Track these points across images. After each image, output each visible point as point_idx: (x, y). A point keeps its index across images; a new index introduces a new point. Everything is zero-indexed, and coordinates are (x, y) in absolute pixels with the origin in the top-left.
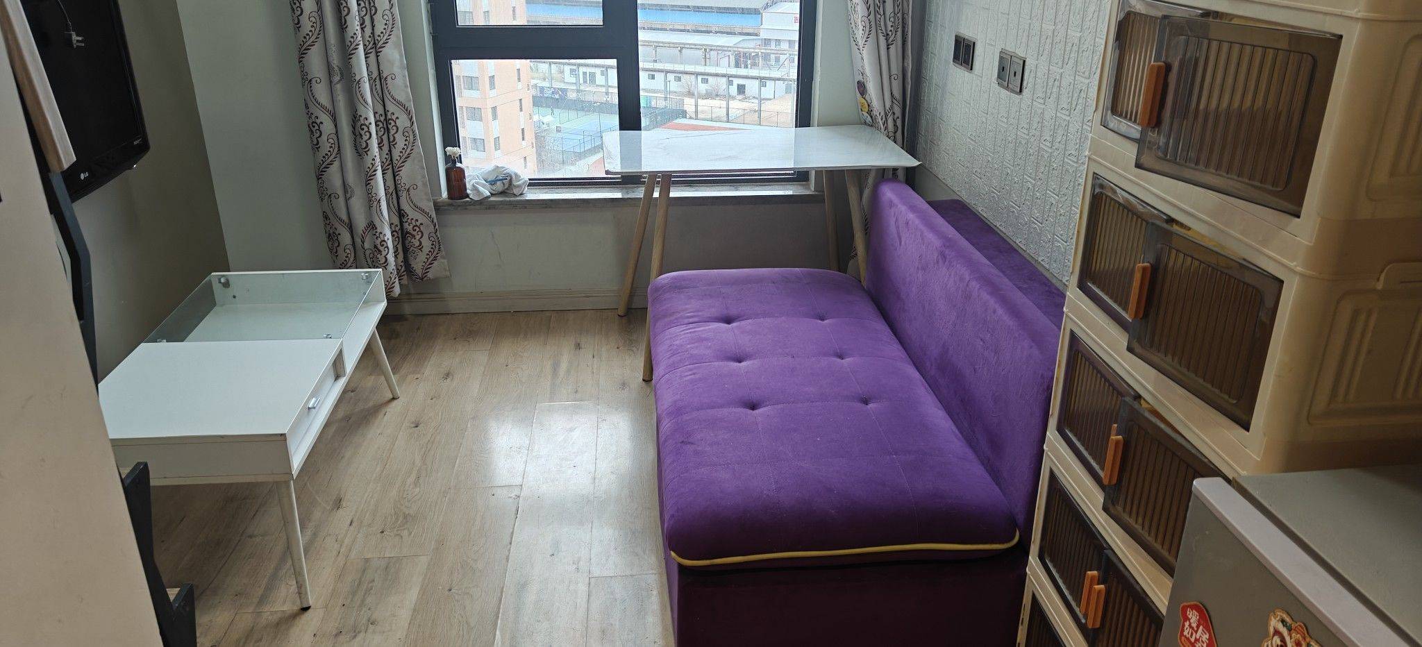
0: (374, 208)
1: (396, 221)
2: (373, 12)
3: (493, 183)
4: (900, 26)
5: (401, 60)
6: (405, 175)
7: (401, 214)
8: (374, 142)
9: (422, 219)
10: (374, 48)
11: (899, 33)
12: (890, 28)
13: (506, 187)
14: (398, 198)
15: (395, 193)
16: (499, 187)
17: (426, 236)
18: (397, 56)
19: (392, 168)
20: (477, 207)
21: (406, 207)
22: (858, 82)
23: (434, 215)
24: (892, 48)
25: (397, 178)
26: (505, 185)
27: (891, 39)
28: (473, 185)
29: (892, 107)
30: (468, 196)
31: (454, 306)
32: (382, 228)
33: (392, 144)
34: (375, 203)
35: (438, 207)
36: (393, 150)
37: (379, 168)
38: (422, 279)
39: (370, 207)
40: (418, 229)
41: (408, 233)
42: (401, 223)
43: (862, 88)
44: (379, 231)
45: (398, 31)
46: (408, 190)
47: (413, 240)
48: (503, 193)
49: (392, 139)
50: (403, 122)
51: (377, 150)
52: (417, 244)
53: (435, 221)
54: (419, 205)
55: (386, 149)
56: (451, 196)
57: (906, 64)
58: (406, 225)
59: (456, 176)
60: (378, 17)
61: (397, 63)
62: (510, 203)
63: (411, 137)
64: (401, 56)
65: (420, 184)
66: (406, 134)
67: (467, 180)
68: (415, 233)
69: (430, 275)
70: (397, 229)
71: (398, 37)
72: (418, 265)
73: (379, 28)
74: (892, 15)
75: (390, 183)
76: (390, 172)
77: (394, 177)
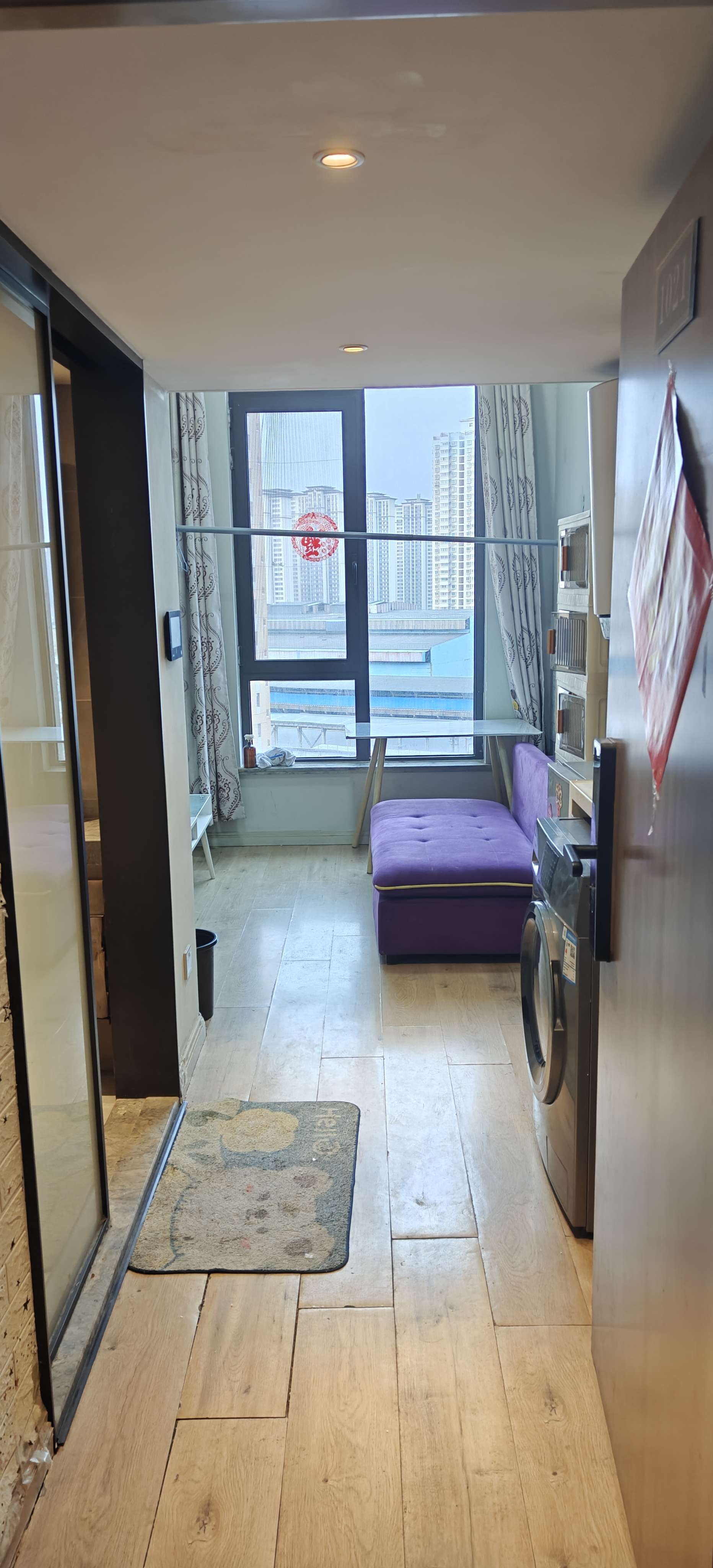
0: (201, 768)
1: (214, 780)
2: (210, 650)
3: (273, 758)
4: (535, 654)
5: (224, 679)
6: (221, 751)
7: (217, 776)
8: (204, 728)
9: (230, 779)
10: (209, 671)
11: (535, 659)
12: (527, 655)
13: (281, 761)
14: (216, 765)
15: (215, 762)
16: (277, 761)
17: (232, 791)
18: (222, 676)
19: (214, 745)
20: (263, 773)
21: (221, 771)
22: (511, 691)
23: (238, 777)
24: (530, 667)
25: (217, 752)
26: (280, 758)
27: (529, 662)
28: (261, 759)
29: (531, 704)
30: (257, 766)
31: (246, 841)
32: (206, 781)
33: (216, 730)
34: (202, 765)
35: (240, 772)
36: (216, 734)
37: (206, 743)
38: (228, 820)
39: (199, 767)
40: (227, 786)
41: (221, 788)
42: (217, 781)
43: (514, 696)
44: (203, 782)
45: (223, 661)
46: (223, 760)
47: (224, 793)
48: (279, 765)
49: (215, 727)
50: (223, 716)
51: (205, 732)
52: (226, 795)
53: (238, 780)
54: (229, 770)
55: (211, 732)
56: (246, 766)
57: (540, 678)
58: (220, 783)
59: (249, 752)
60: (213, 653)
61: (222, 680)
62: (284, 771)
63: (227, 726)
64: (224, 676)
65: (230, 756)
66: (224, 724)
67: (257, 756)
68: (225, 788)
69: (233, 817)
70: (214, 785)
71: (223, 665)
72: (225, 811)
73: (213, 659)
74: (529, 647)
75: (212, 755)
76: (213, 747)
77: (215, 751)
